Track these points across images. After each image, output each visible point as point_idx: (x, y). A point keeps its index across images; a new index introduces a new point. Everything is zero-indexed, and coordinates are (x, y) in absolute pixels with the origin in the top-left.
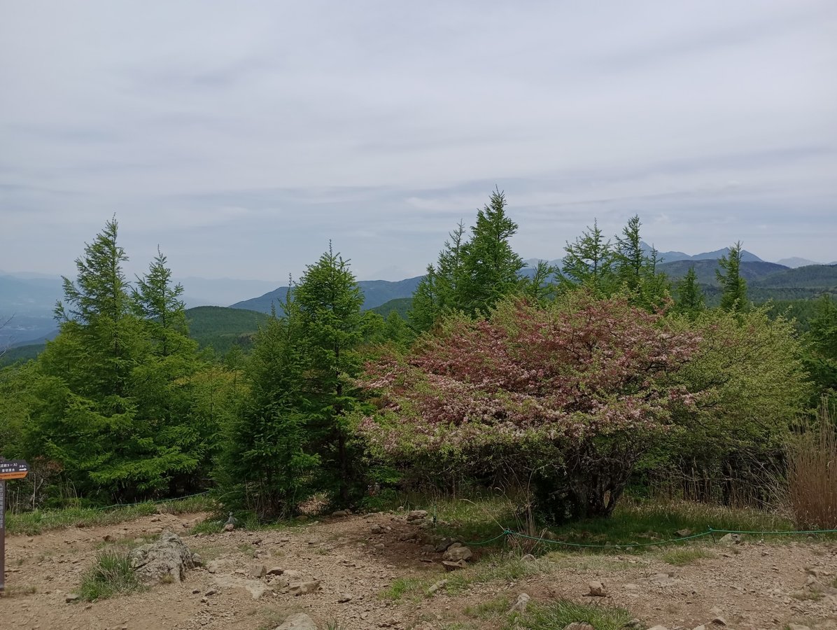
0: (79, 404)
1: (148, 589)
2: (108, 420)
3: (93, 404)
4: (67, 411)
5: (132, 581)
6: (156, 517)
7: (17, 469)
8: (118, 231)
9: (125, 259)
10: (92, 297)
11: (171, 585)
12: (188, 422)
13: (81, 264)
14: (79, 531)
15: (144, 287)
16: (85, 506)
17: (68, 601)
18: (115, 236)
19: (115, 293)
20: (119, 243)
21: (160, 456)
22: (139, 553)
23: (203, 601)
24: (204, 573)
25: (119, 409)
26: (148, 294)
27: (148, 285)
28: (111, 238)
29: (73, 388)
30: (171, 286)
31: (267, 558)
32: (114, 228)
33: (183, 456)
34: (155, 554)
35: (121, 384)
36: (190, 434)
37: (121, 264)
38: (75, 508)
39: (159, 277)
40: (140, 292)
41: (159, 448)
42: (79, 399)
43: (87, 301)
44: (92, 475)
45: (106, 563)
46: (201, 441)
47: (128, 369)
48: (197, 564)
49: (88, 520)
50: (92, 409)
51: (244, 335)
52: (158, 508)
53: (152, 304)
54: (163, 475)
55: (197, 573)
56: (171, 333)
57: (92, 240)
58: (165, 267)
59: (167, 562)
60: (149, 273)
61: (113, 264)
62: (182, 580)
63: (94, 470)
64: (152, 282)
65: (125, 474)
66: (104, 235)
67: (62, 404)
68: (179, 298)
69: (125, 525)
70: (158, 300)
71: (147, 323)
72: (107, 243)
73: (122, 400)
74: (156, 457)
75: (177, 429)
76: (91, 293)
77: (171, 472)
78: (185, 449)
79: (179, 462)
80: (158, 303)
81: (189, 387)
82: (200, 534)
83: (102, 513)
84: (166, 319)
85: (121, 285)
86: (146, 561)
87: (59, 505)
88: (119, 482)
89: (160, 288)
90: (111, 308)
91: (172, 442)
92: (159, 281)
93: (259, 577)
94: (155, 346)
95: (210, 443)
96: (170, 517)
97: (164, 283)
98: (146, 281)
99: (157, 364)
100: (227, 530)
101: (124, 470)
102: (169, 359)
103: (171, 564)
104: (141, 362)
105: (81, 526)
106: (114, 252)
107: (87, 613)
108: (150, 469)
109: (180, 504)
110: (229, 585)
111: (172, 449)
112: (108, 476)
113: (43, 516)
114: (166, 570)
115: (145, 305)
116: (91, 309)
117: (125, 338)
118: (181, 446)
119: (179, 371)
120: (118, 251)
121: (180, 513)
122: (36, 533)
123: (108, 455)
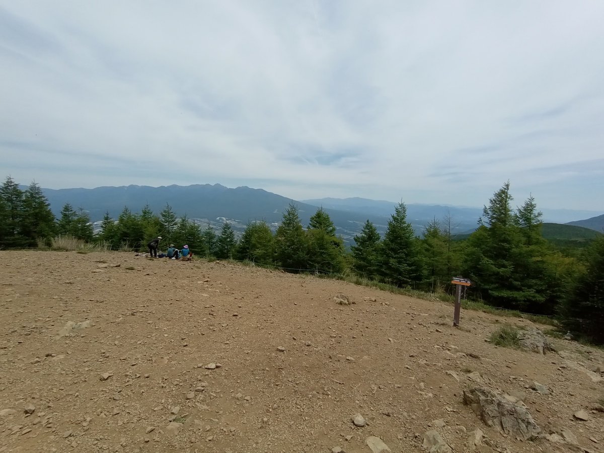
0: (486, 261)
1: (526, 351)
2: (499, 270)
3: (492, 262)
4: (480, 263)
5: (517, 344)
6: (521, 319)
7: (467, 282)
8: (509, 187)
9: (512, 199)
10: (494, 216)
11: (538, 354)
12: (541, 279)
13: (492, 201)
14: (484, 314)
15: (520, 212)
16: (485, 304)
17: (486, 341)
18: (508, 189)
19: (505, 214)
20: (510, 192)
21: (523, 292)
22: (521, 333)
23: (559, 369)
24: (556, 355)
25: (504, 266)
26: (522, 216)
27: (523, 211)
28: (506, 191)
29: (483, 253)
30: (535, 212)
31: (599, 363)
32: (507, 186)
33: (537, 295)
34: (529, 337)
35: (506, 255)
36: (542, 285)
37: (509, 201)
38: (481, 303)
39: (529, 208)
40: (518, 214)
41: (523, 288)
42: (486, 259)
43: (492, 218)
44: (490, 291)
45: (504, 332)
46: (547, 290)
47: (509, 249)
48: (552, 350)
49: (488, 310)
50: (492, 264)
51: (573, 239)
52: (522, 315)
53: (524, 220)
54: (524, 301)
55: (552, 354)
56: (533, 234)
57: (497, 191)
58: (533, 203)
59: (536, 342)
60: (524, 205)
61: (506, 201)
62: (544, 354)
63: (491, 290)
64: (525, 210)
65: (505, 295)
66: (503, 189)
67: (479, 259)
68: (539, 218)
69: (505, 318)
70: (528, 218)
71: (521, 229)
72: (503, 192)
73: (506, 262)
74: (521, 292)
75: (534, 281)
76: (494, 214)
77: (529, 300)
78: (538, 292)
79: (534, 297)
80: (528, 220)
81: (543, 262)
82: (548, 335)
83: (494, 309)
84: (532, 227)
85: (509, 211)
86: (524, 338)
87: (473, 300)
88: (502, 298)
89: (529, 213)
90: (504, 222)
91: (530, 287)
92: (529, 210)
93: (595, 372)
94: (524, 239)
95: (553, 292)
96: (529, 321)
97: (532, 210)
98: (522, 209)
99: (525, 249)
100: (566, 339)
101: (505, 293)
102: (532, 247)
103: (538, 344)
104: (517, 247)
105: (485, 312)
106: (506, 196)
107: (496, 350)
108: (518, 296)
109: (535, 317)
110: (576, 368)
111: (530, 290)
112: (497, 294)
113: (469, 303)
114: (535, 346)
115: (521, 220)
116: (493, 221)
117: (509, 235)
118: (536, 289)
119: (537, 254)
120: (508, 196)
121: (534, 321)
122: (466, 309)
123: (497, 285)
